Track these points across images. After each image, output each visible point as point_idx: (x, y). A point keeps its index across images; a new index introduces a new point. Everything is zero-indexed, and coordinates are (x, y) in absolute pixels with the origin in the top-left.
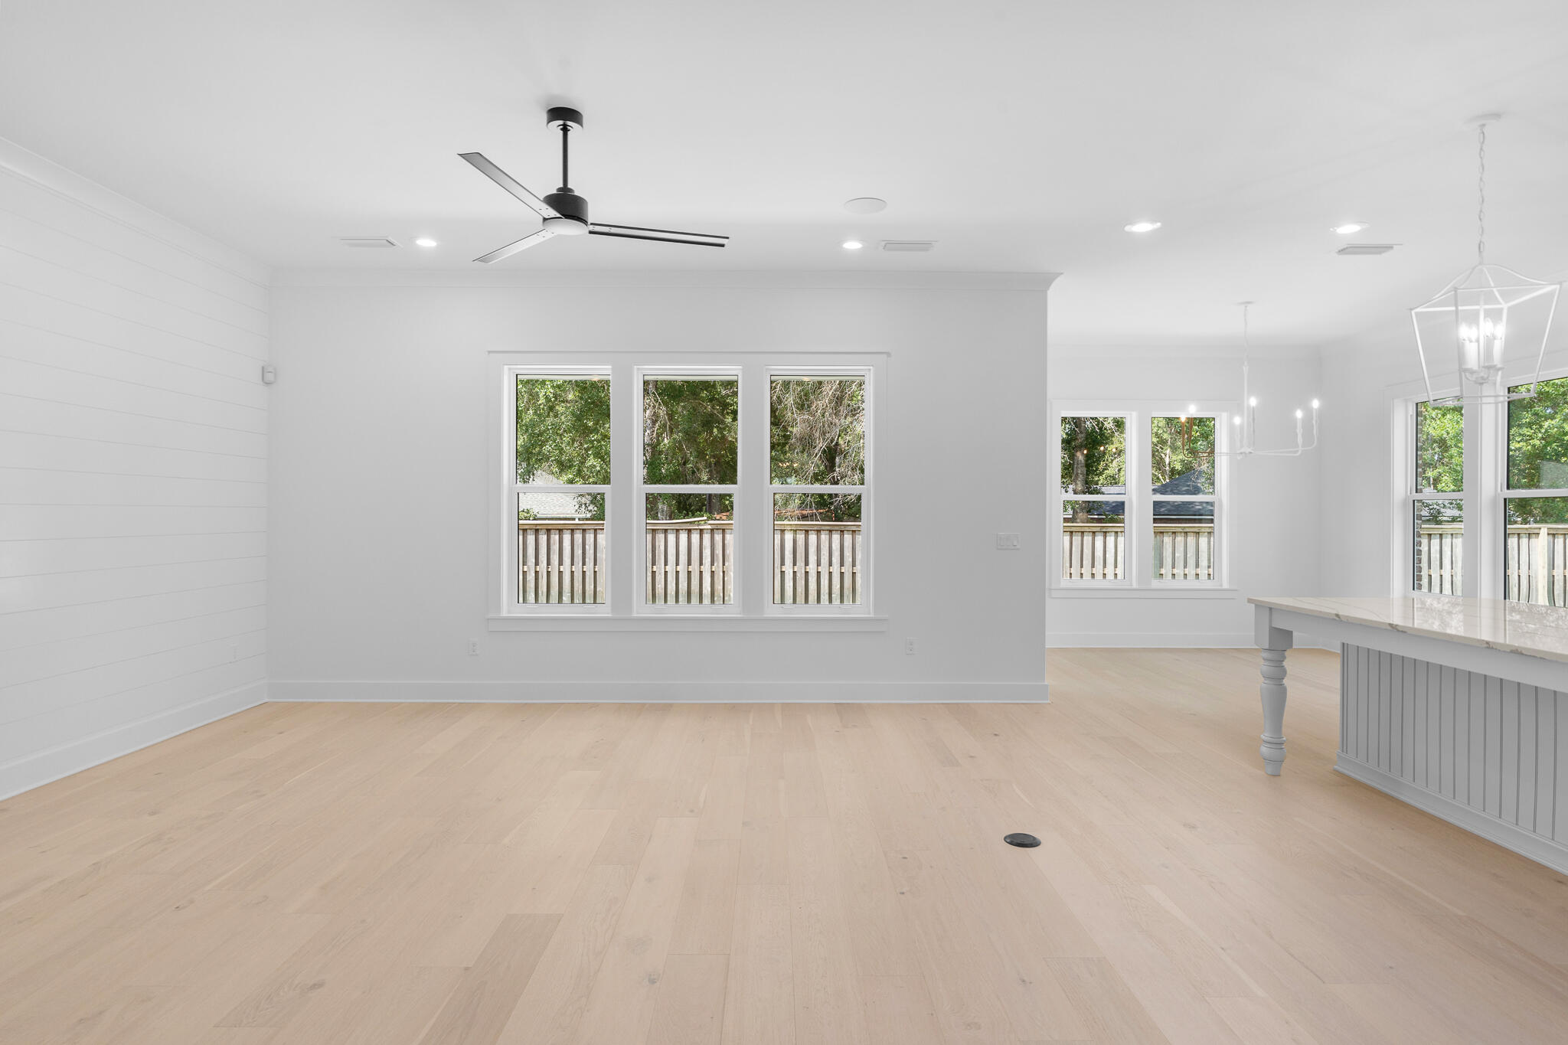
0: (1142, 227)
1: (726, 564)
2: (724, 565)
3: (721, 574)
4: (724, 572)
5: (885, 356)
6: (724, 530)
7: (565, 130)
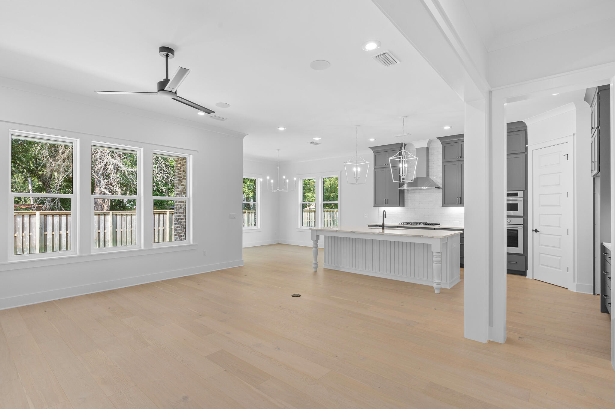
0: (281, 129)
1: (25, 232)
2: (23, 232)
3: (21, 237)
4: (23, 236)
5: (197, 152)
6: (23, 215)
7: (167, 56)
